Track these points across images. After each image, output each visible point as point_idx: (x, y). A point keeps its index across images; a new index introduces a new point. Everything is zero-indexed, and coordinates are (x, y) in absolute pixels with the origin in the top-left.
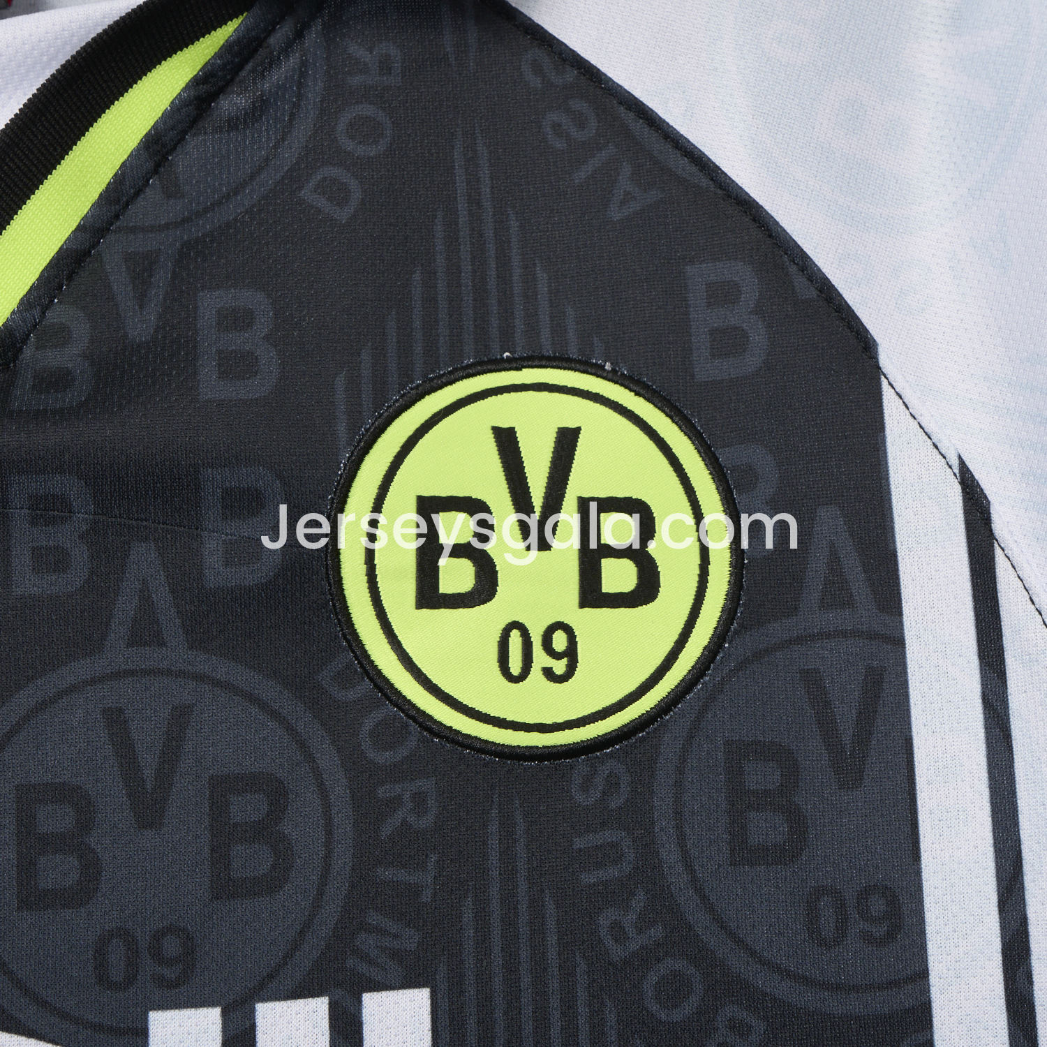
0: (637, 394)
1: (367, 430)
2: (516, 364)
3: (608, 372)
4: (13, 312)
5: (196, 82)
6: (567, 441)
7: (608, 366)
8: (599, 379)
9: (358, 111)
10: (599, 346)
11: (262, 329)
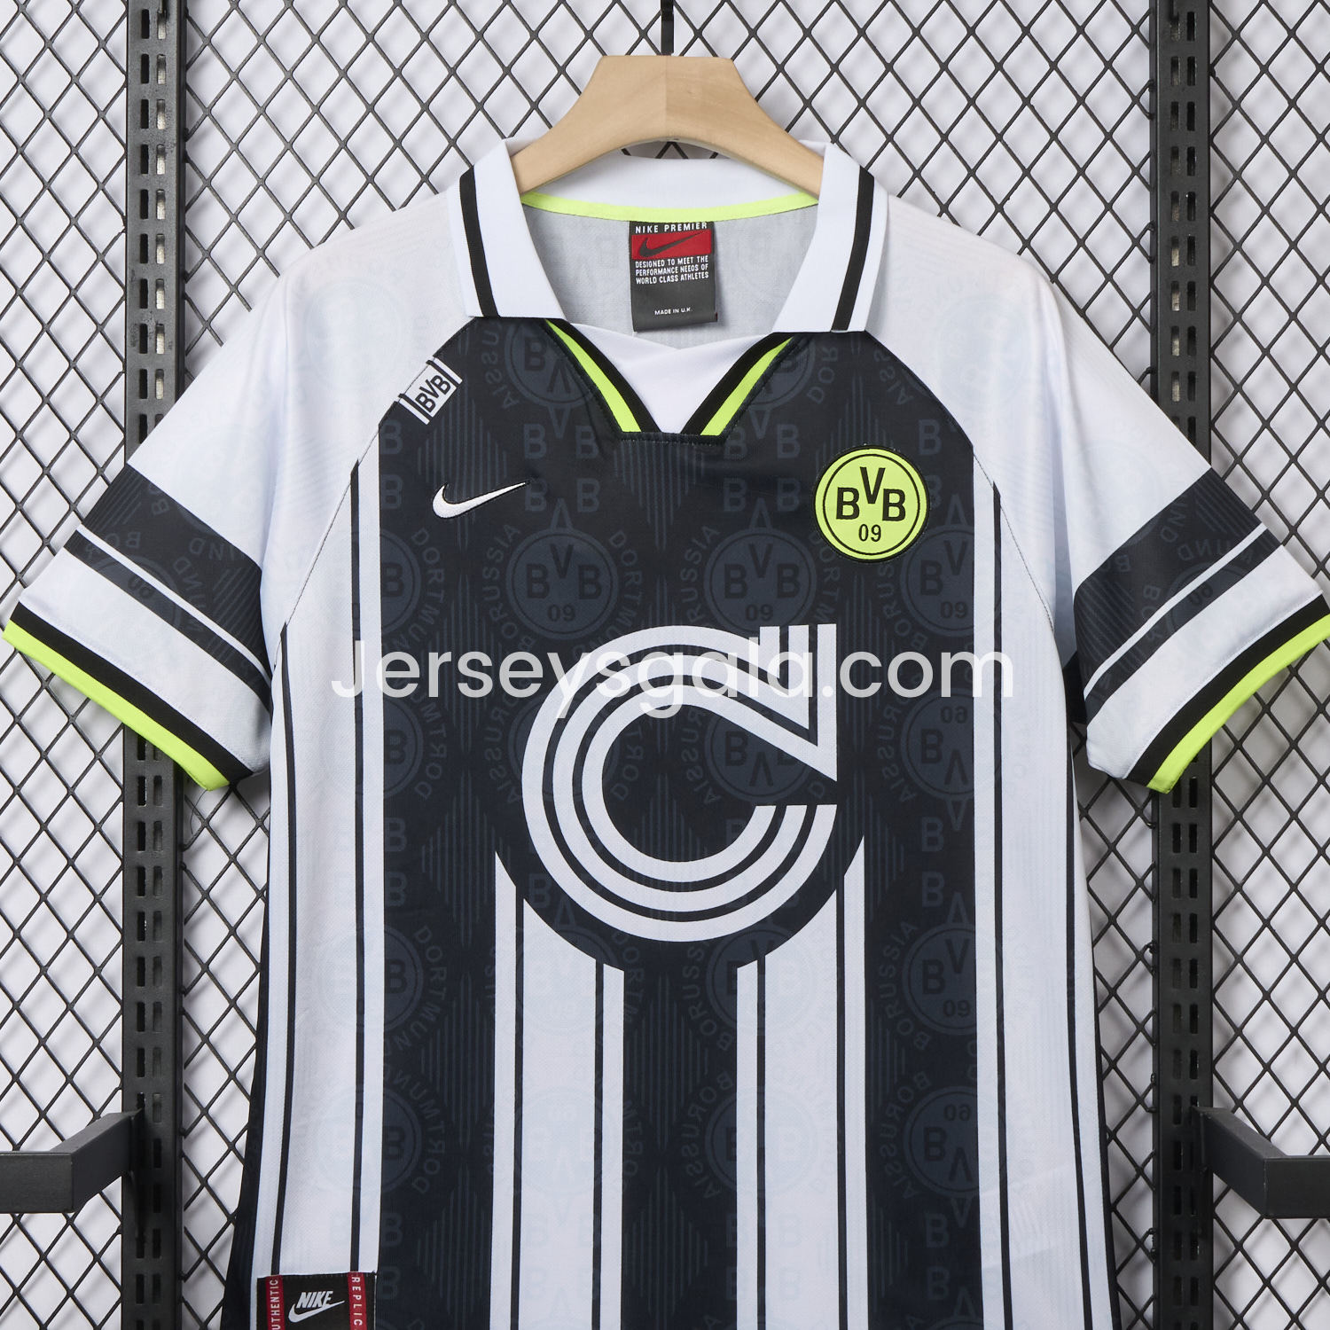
0: (902, 459)
2: (868, 447)
4: (724, 429)
5: (776, 358)
6: (881, 472)
7: (895, 450)
8: (892, 453)
9: (824, 369)
10: (892, 443)
11: (795, 436)
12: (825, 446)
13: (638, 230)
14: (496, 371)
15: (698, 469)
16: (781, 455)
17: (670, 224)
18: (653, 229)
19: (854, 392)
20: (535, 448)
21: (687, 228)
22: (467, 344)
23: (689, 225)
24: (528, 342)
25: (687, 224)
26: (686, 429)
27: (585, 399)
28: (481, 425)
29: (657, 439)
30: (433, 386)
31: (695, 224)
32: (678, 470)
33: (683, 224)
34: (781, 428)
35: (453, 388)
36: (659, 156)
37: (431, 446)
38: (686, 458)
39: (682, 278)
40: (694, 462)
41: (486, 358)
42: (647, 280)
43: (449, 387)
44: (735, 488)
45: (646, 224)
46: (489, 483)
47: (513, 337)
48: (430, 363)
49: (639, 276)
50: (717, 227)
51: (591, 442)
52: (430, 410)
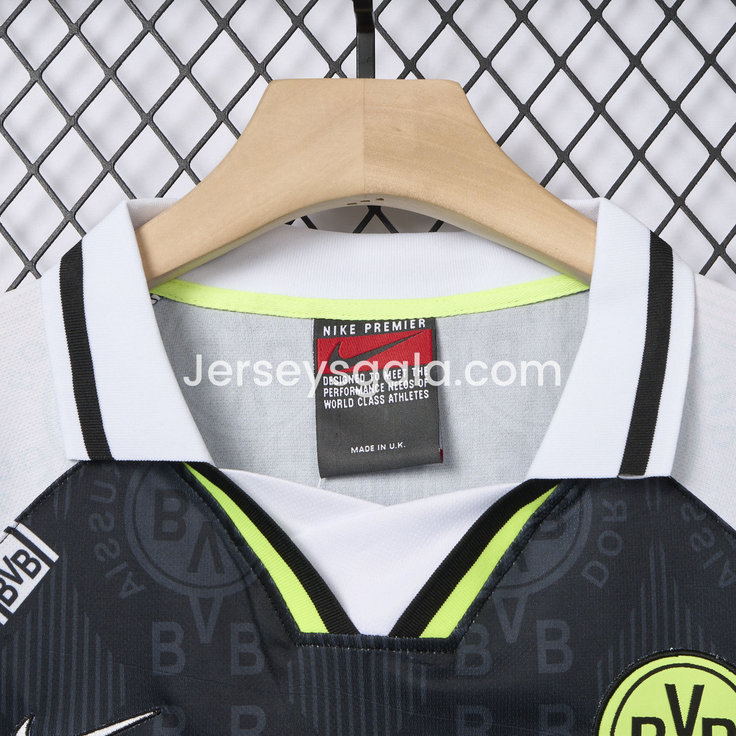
0: (730, 670)
1: (611, 687)
2: (676, 653)
3: (717, 660)
4: (456, 628)
5: (533, 517)
6: (698, 691)
7: (717, 657)
8: (713, 663)
9: (607, 533)
10: (713, 646)
11: (565, 638)
12: (611, 653)
13: (327, 331)
14: (111, 541)
15: (417, 692)
16: (544, 667)
17: (372, 322)
18: (348, 330)
19: (652, 569)
20: (168, 659)
21: (396, 327)
22: (68, 500)
23: (400, 323)
24: (160, 496)
25: (397, 321)
26: (396, 630)
27: (245, 582)
28: (87, 625)
29: (353, 645)
30: (15, 566)
31: (408, 321)
32: (386, 694)
33: (391, 321)
34: (543, 625)
35: (45, 569)
36: (359, 230)
37: (10, 657)
38: (398, 673)
39: (391, 400)
40: (410, 679)
41: (96, 522)
42: (339, 403)
43: (38, 568)
44: (473, 720)
45: (338, 323)
46: (97, 713)
47: (137, 491)
48: (9, 530)
49: (328, 398)
50: (441, 326)
51: (253, 648)
52: (10, 602)
